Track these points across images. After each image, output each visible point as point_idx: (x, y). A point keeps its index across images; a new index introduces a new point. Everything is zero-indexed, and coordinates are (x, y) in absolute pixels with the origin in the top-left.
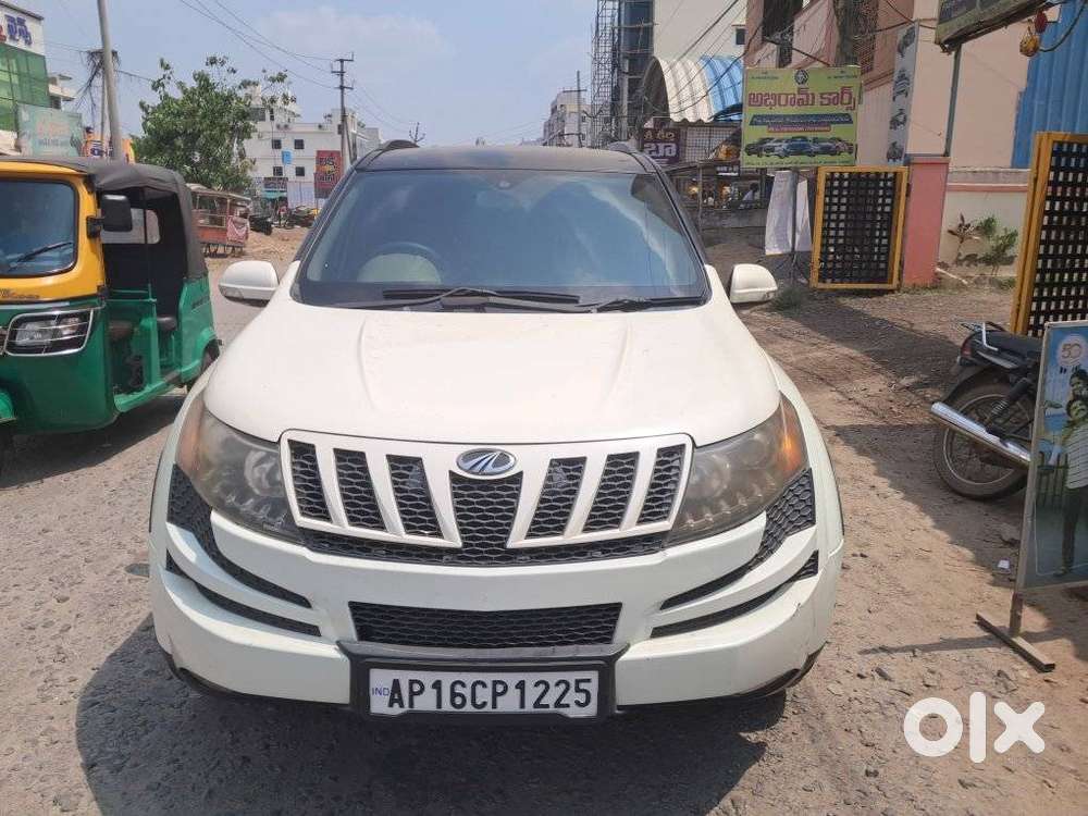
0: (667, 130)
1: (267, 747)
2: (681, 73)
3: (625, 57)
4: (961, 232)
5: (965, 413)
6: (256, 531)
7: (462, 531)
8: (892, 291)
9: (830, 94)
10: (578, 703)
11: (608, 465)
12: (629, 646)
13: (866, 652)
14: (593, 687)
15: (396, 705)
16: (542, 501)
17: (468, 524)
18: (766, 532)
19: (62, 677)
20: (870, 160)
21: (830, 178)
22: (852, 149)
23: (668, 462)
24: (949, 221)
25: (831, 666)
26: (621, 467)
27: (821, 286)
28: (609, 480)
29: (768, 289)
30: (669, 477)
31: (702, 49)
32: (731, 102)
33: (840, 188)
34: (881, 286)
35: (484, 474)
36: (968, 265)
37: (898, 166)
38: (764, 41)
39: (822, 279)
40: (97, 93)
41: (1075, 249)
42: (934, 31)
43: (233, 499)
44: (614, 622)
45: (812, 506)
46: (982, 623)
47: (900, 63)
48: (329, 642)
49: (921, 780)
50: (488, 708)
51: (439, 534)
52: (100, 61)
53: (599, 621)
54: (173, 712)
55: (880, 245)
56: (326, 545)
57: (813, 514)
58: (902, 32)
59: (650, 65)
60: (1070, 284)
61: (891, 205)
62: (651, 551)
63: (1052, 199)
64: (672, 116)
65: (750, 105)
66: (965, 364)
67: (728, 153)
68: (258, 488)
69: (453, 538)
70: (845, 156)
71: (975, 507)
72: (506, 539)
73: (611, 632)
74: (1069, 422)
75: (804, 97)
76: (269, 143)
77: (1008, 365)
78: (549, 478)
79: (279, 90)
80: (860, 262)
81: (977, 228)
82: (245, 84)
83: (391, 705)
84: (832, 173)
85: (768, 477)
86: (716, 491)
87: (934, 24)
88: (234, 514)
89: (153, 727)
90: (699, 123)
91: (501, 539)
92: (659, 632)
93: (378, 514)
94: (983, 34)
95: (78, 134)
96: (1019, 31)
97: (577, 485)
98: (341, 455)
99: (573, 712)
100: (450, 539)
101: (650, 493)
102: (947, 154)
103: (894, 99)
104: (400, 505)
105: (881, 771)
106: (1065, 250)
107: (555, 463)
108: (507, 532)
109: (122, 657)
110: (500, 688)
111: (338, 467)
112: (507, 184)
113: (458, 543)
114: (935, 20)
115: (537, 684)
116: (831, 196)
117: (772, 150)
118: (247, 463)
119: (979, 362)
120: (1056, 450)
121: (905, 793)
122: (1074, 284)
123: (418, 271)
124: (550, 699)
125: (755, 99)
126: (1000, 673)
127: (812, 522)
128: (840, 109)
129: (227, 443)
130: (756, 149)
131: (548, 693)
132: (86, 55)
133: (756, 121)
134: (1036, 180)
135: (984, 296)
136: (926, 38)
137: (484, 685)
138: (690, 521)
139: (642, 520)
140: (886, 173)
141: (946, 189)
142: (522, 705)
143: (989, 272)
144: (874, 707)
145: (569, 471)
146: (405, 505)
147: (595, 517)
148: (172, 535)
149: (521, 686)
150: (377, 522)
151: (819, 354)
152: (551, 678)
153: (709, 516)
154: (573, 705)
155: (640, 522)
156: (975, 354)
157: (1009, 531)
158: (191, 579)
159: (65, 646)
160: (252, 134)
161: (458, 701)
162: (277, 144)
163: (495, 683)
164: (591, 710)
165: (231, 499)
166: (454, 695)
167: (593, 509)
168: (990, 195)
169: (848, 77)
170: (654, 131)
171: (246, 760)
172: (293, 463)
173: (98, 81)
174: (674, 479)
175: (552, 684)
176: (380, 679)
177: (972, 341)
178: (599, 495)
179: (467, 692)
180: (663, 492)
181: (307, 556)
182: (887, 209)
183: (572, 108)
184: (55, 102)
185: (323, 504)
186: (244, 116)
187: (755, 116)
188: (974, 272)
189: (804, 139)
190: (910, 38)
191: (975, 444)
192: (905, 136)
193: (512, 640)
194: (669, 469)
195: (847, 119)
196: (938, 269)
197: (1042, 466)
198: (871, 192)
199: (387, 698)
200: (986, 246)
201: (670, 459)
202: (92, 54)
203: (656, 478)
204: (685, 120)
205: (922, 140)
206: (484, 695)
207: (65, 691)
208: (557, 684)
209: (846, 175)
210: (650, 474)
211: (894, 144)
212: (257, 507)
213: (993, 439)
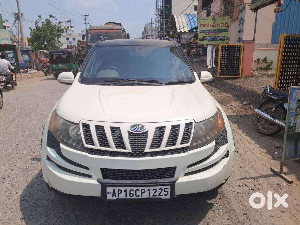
0: (176, 34)
1: (74, 211)
2: (180, 19)
3: (164, 14)
4: (258, 61)
5: (263, 111)
6: (73, 149)
7: (132, 148)
8: (239, 78)
9: (222, 24)
10: (165, 195)
11: (172, 128)
12: (178, 178)
13: (241, 179)
14: (169, 190)
15: (114, 197)
16: (154, 139)
17: (133, 146)
18: (215, 146)
19: (13, 193)
20: (233, 42)
21: (222, 47)
22: (228, 39)
23: (188, 127)
24: (255, 58)
25: (231, 183)
26: (175, 129)
27: (220, 76)
28: (172, 132)
29: (210, 78)
30: (189, 131)
31: (185, 12)
32: (193, 26)
33: (225, 50)
34: (237, 76)
35: (138, 132)
36: (260, 70)
37: (241, 44)
38: (203, 9)
39: (220, 75)
40: (17, 25)
41: (288, 66)
42: (250, 7)
43: (66, 140)
44: (174, 172)
45: (227, 138)
46: (272, 170)
47: (241, 15)
48: (95, 179)
49: (259, 215)
50: (140, 197)
51: (125, 149)
52: (18, 16)
53: (170, 172)
54: (46, 202)
55: (236, 65)
56: (93, 152)
57: (227, 140)
58: (242, 7)
59: (171, 16)
60: (287, 75)
61: (239, 54)
62: (184, 152)
63: (285, 52)
64: (177, 30)
65: (200, 27)
66: (263, 98)
67: (193, 40)
68: (73, 137)
69: (129, 150)
70: (226, 41)
71: (267, 137)
72: (144, 149)
73: (174, 175)
74: (296, 114)
75: (215, 25)
76: (66, 39)
77: (275, 98)
78: (155, 132)
79: (69, 24)
80: (231, 70)
81: (262, 60)
82: (60, 23)
83: (113, 197)
84: (223, 46)
85: (215, 130)
86: (201, 135)
87: (250, 5)
88: (66, 144)
89: (41, 206)
90: (185, 32)
91: (142, 149)
92: (187, 174)
93: (108, 143)
94: (263, 7)
95: (12, 36)
96: (273, 6)
97: (163, 134)
98: (97, 127)
99: (164, 197)
100: (128, 150)
101: (183, 136)
102: (254, 40)
103: (239, 25)
104: (114, 140)
105: (248, 213)
106: (286, 66)
107: (157, 128)
108: (144, 148)
109: (30, 186)
110: (143, 191)
111: (96, 130)
112: (138, 50)
113: (131, 151)
114: (250, 3)
115: (153, 190)
116: (222, 52)
117: (206, 39)
118: (70, 130)
119: (267, 97)
120: (293, 122)
121: (255, 219)
122: (290, 75)
123: (114, 74)
124: (157, 194)
125: (202, 25)
126: (278, 184)
127: (227, 143)
128: (225, 28)
129: (64, 124)
130: (202, 39)
131: (156, 193)
132: (14, 14)
133: (202, 31)
134: (280, 47)
135: (264, 79)
136: (248, 8)
137: (139, 190)
138: (194, 143)
139: (182, 143)
140: (238, 45)
141: (254, 50)
142: (149, 196)
143: (265, 72)
144: (244, 195)
145: (161, 130)
146: (115, 141)
147: (169, 143)
148: (48, 151)
149: (149, 190)
150: (108, 145)
151: (221, 95)
152: (158, 188)
153: (200, 142)
154: (164, 195)
155: (181, 144)
156: (266, 95)
157: (277, 144)
158: (54, 162)
159: (14, 183)
160: (61, 36)
161: (132, 195)
162: (68, 39)
163: (142, 190)
164: (168, 196)
165: (65, 140)
166: (130, 193)
167: (168, 141)
168: (266, 51)
169: (227, 19)
170: (173, 35)
171: (68, 215)
172: (83, 129)
173: (17, 22)
174: (190, 132)
175: (158, 189)
176: (110, 190)
177: (265, 92)
178: (169, 137)
179: (134, 193)
180: (187, 135)
181: (88, 155)
182: (238, 55)
183: (150, 28)
184: (5, 28)
185: (92, 141)
186: (59, 31)
187: (202, 30)
188: (261, 72)
189: (215, 36)
190: (244, 8)
191: (266, 120)
192: (242, 35)
193: (146, 178)
194: (188, 129)
195: (226, 31)
196: (252, 72)
197: (289, 126)
198: (233, 51)
199: (112, 195)
200: (264, 65)
201: (189, 126)
202: (15, 14)
203: (185, 132)
204: (181, 31)
205: (247, 36)
206: (139, 193)
207: (14, 197)
208: (159, 190)
209: (227, 46)
210: (183, 130)
211: (239, 37)
212: (73, 142)
213: (272, 119)
